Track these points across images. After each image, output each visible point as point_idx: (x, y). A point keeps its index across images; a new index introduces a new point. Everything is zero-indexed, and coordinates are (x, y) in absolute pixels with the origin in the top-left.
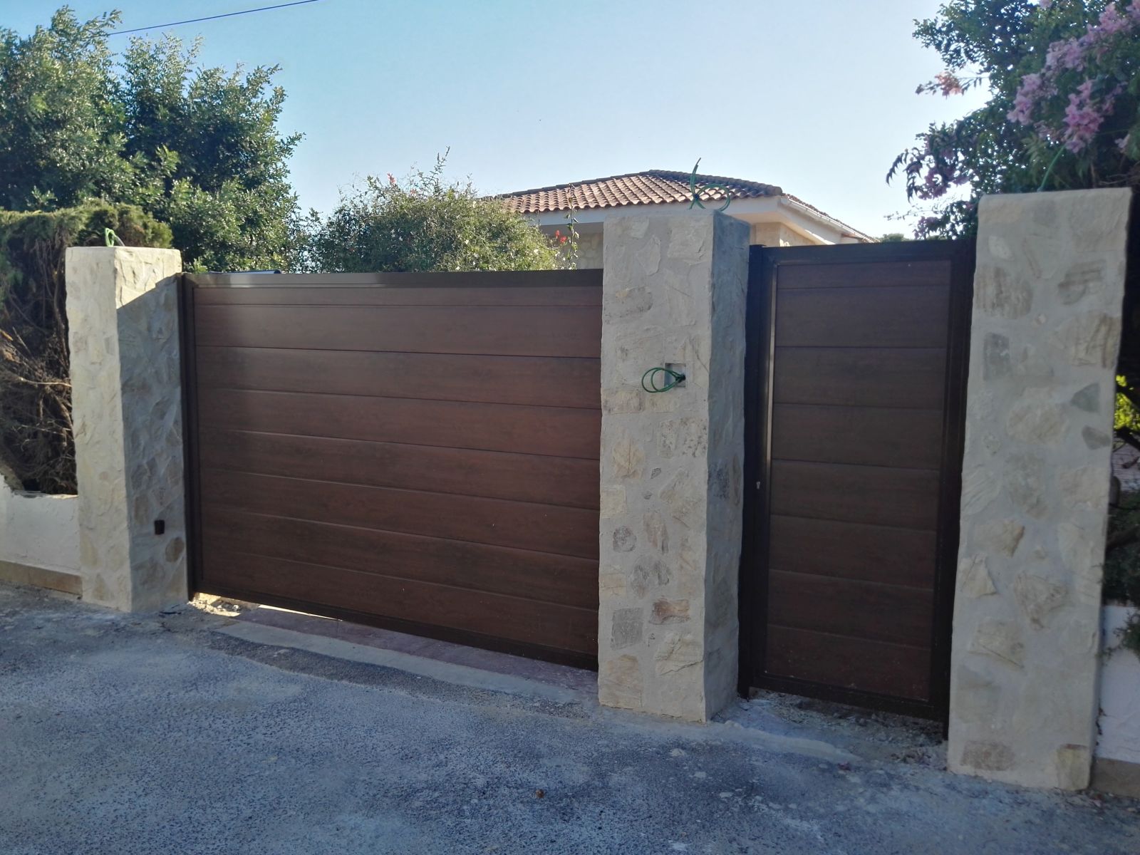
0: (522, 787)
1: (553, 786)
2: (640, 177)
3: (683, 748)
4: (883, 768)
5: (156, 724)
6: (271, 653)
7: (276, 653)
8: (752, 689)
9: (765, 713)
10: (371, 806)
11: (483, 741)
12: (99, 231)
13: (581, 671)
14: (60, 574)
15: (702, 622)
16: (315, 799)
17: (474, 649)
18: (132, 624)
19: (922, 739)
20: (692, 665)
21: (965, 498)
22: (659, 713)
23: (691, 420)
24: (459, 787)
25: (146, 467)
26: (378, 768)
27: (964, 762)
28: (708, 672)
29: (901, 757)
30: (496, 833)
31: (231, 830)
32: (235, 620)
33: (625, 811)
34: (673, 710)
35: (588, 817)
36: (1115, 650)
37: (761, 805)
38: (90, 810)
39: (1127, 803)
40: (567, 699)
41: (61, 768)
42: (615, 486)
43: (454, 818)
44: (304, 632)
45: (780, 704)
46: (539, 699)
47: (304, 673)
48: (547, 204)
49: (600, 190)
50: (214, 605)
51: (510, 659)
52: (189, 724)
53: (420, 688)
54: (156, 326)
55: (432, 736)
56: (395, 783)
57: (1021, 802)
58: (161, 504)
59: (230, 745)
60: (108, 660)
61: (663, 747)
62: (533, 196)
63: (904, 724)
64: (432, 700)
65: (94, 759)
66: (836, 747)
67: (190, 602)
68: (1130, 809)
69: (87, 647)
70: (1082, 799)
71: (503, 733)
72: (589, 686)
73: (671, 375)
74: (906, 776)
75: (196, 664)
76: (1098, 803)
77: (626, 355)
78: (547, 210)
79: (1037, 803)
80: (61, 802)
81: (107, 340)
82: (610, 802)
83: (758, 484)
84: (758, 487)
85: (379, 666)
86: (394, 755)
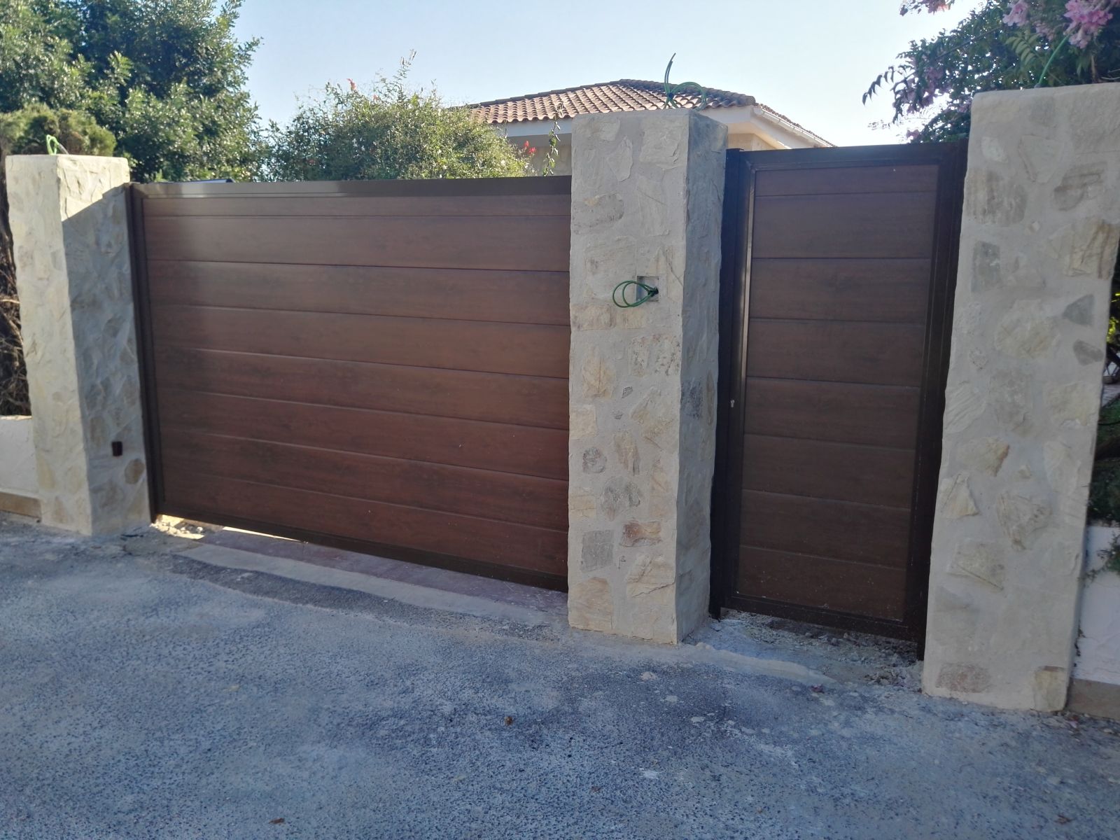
0: (490, 714)
1: (522, 711)
2: (611, 87)
3: (654, 671)
4: (857, 690)
5: (114, 651)
6: (233, 577)
7: (240, 577)
8: (723, 609)
9: (736, 633)
10: (335, 736)
11: (450, 666)
12: (38, 138)
13: (550, 593)
14: (17, 497)
15: (674, 545)
16: (277, 729)
17: (444, 571)
18: (92, 547)
19: (894, 658)
20: (663, 587)
21: (947, 417)
22: (629, 635)
23: (664, 337)
24: (425, 714)
25: (100, 387)
26: (342, 695)
27: (939, 684)
28: (680, 593)
29: (875, 678)
30: (463, 762)
31: (189, 764)
32: (198, 543)
33: (595, 737)
34: (645, 633)
35: (557, 744)
36: (1099, 571)
37: (733, 729)
38: (42, 744)
39: (1103, 723)
40: (538, 622)
41: (15, 700)
42: (585, 406)
43: (420, 747)
44: (269, 554)
45: (752, 624)
46: (508, 622)
47: (269, 597)
48: (515, 114)
49: (570, 100)
50: (178, 527)
51: (478, 581)
52: (148, 652)
53: (387, 612)
54: (105, 239)
55: (398, 662)
56: (360, 711)
57: (996, 723)
58: (118, 425)
59: (190, 673)
60: (66, 586)
61: (634, 670)
62: (501, 107)
63: (876, 643)
64: (399, 623)
65: (48, 690)
66: (808, 668)
67: (153, 525)
68: (1106, 731)
69: (45, 572)
70: (1058, 721)
71: (471, 657)
72: (560, 608)
73: (643, 289)
74: (880, 699)
75: (157, 588)
76: (1074, 725)
77: (597, 267)
78: (515, 121)
79: (1012, 725)
80: (13, 736)
81: (54, 255)
82: (580, 728)
83: (733, 402)
84: (732, 406)
85: (345, 590)
86: (359, 681)
